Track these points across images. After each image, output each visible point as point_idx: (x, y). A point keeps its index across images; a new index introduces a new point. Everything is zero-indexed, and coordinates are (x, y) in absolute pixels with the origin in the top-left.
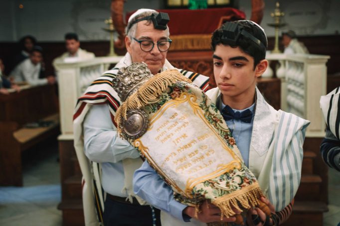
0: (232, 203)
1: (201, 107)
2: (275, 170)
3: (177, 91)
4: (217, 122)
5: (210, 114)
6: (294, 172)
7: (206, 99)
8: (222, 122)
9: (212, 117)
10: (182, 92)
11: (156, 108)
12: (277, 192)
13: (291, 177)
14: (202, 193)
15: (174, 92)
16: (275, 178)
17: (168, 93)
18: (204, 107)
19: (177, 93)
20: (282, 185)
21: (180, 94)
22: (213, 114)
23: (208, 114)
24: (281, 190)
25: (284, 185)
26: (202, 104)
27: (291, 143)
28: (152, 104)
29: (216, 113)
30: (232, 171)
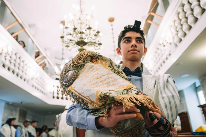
0: (131, 99)
1: (110, 66)
2: (161, 93)
3: (95, 59)
4: (119, 74)
5: (115, 70)
6: (174, 94)
7: (112, 62)
8: (122, 73)
9: (116, 71)
10: (98, 60)
11: (82, 67)
12: (166, 107)
13: (173, 97)
14: (108, 94)
15: (93, 60)
16: (163, 98)
17: (90, 61)
18: (111, 67)
19: (95, 60)
20: (168, 102)
21: (97, 61)
22: (117, 69)
23: (114, 70)
24: (168, 105)
25: (170, 102)
26: (110, 65)
27: (167, 81)
28: (80, 65)
29: (118, 69)
30: (130, 89)
